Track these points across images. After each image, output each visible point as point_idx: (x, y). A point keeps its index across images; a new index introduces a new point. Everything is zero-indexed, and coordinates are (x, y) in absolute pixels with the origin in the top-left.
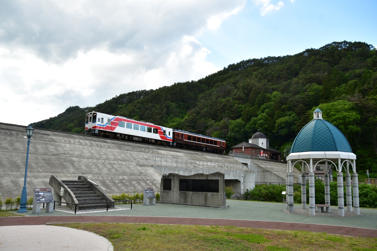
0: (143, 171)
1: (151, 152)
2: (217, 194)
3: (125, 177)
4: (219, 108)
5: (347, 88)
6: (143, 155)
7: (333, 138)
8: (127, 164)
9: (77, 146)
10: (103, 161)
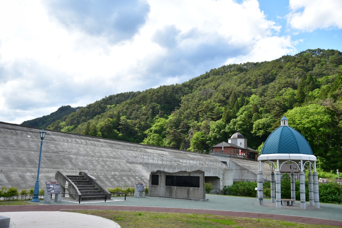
0: (132, 168)
1: (139, 150)
2: (198, 189)
3: (117, 173)
4: (201, 110)
5: (321, 92)
6: (132, 153)
7: (296, 142)
8: (118, 161)
9: (74, 144)
10: (97, 159)
